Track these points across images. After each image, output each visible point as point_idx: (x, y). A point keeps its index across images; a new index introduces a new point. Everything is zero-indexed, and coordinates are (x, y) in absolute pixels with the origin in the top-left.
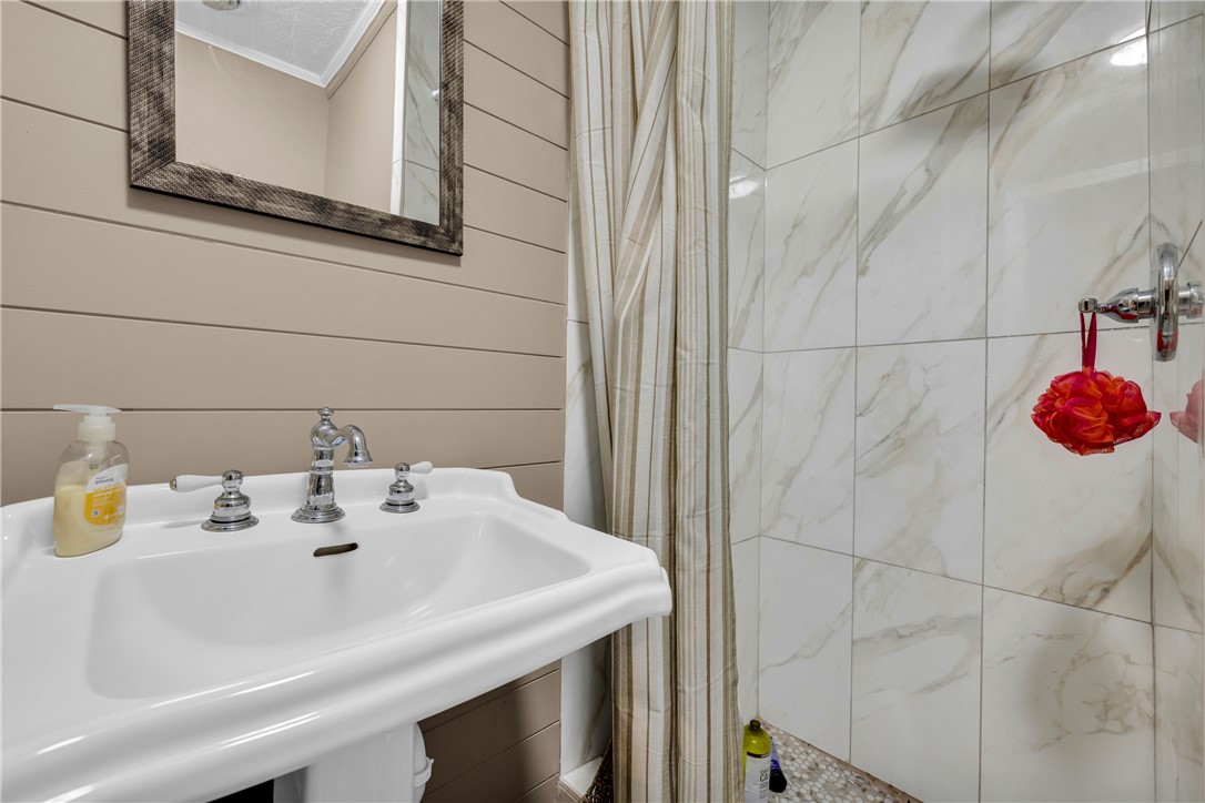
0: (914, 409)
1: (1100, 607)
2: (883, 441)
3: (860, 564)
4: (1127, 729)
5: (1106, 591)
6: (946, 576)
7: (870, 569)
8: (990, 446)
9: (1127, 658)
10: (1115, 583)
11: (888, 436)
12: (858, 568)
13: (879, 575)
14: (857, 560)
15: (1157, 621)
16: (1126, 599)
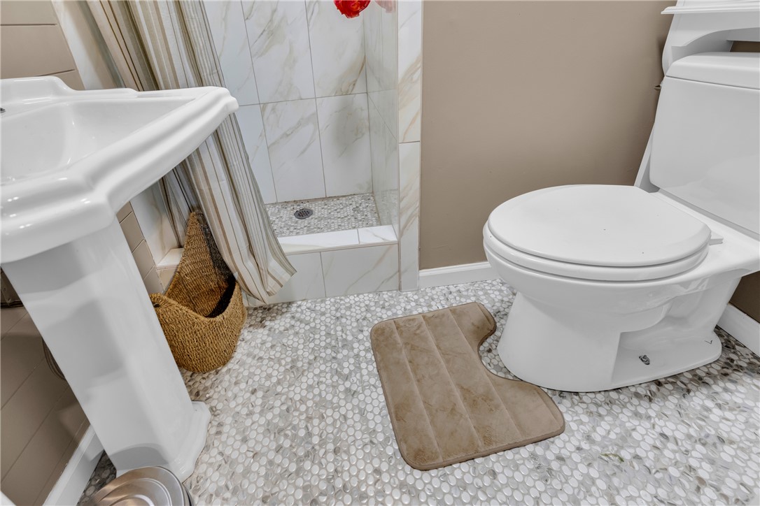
0: (274, 11)
1: (354, 91)
2: (262, 34)
3: (263, 107)
4: (363, 134)
5: (354, 85)
6: (302, 99)
7: (269, 107)
8: (310, 28)
9: (362, 110)
10: (356, 80)
11: (264, 30)
12: (263, 110)
13: (273, 109)
14: (262, 105)
15: (369, 91)
16: (359, 87)
